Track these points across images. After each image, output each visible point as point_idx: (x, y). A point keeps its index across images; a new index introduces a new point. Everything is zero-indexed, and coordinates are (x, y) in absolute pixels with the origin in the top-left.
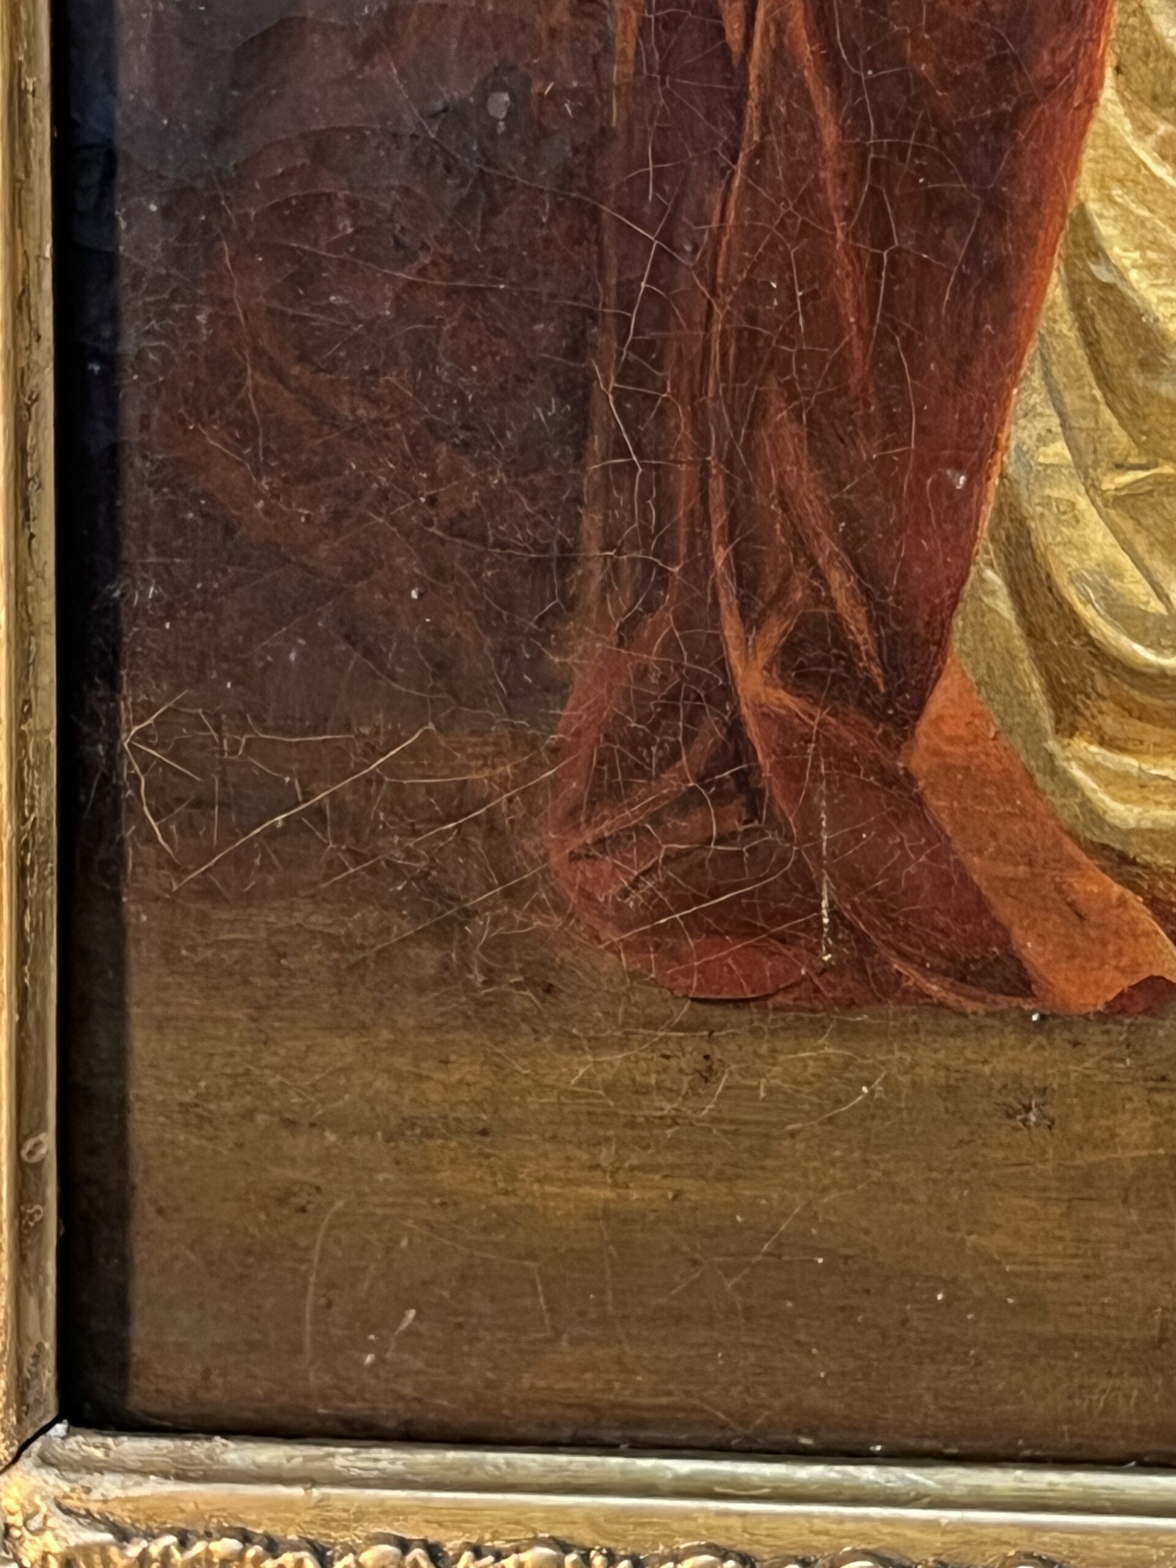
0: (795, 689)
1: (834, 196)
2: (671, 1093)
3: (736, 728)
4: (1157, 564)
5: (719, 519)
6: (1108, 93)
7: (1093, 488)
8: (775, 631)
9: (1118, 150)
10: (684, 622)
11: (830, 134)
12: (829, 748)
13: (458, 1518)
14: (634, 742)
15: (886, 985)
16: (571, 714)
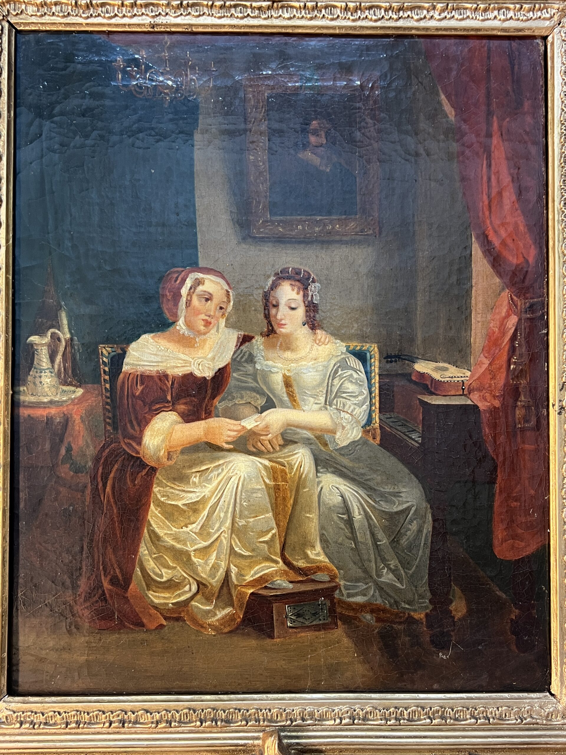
0: (112, 585)
1: (116, 519)
2: (95, 643)
3: (104, 591)
4: (160, 567)
5: (101, 563)
6: (152, 505)
7: (151, 557)
8: (109, 577)
9: (153, 512)
10: (96, 577)
11: (115, 511)
12: (117, 594)
13: (63, 708)
14: (90, 594)
15: (125, 626)
16: (81, 590)
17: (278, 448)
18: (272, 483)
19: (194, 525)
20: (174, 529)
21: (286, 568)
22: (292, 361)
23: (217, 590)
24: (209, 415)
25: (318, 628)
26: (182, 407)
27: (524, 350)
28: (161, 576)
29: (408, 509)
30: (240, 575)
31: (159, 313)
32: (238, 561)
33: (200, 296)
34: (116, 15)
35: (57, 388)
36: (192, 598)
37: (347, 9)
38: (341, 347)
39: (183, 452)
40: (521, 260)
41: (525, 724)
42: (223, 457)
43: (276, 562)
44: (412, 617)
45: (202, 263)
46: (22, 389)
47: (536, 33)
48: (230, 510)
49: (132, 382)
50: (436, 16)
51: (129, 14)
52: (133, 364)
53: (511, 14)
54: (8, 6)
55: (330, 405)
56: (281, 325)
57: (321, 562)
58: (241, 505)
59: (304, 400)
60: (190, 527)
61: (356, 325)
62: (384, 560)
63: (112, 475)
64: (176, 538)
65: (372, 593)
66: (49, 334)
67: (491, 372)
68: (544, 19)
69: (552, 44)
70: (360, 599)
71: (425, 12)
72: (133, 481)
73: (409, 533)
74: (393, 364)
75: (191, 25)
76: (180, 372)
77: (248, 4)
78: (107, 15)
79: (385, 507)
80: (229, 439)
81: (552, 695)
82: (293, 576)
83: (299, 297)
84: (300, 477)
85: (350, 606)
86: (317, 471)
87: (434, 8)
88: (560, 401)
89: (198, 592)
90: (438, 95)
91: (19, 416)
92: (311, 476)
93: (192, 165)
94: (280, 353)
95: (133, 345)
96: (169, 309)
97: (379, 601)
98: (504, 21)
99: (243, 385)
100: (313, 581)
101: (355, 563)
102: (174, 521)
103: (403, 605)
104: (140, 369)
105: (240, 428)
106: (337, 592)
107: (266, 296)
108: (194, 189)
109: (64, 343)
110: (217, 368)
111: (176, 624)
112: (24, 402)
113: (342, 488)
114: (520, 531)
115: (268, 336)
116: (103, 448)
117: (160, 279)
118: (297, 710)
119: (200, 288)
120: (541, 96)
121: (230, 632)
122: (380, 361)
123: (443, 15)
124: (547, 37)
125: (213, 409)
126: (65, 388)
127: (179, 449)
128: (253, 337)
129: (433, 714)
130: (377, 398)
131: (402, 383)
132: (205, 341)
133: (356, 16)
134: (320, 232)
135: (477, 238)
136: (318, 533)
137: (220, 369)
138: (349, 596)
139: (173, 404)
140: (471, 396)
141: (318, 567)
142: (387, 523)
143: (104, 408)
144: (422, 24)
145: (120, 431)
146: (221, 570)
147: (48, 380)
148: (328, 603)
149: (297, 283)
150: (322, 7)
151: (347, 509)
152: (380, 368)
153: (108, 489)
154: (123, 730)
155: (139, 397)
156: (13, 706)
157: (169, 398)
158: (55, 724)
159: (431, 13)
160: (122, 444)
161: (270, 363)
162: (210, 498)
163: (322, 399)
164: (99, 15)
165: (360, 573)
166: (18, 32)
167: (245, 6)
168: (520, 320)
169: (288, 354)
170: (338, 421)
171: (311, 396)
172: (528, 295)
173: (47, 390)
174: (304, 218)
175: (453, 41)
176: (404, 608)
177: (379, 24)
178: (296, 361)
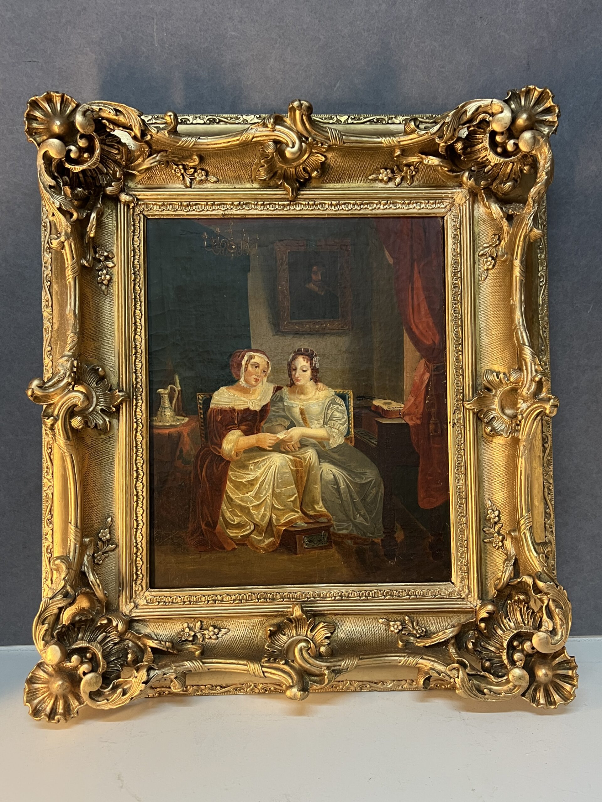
0: (206, 527)
2: (198, 559)
3: (202, 530)
4: (233, 516)
5: (200, 514)
6: (228, 482)
7: (228, 510)
9: (228, 485)
10: (198, 522)
11: (208, 485)
12: (209, 531)
13: (181, 594)
14: (194, 531)
15: (214, 549)
16: (189, 529)
17: (297, 449)
18: (295, 469)
19: (252, 493)
20: (240, 495)
21: (303, 516)
22: (304, 400)
23: (265, 528)
24: (258, 431)
25: (321, 548)
26: (243, 427)
27: (433, 392)
28: (234, 521)
29: (371, 481)
30: (277, 520)
31: (230, 375)
32: (276, 512)
33: (252, 365)
34: (203, 210)
35: (174, 418)
36: (251, 533)
37: (331, 205)
38: (332, 392)
39: (244, 452)
40: (431, 342)
41: (437, 598)
42: (267, 455)
43: (298, 512)
44: (373, 541)
45: (253, 347)
46: (154, 418)
47: (438, 215)
48: (271, 484)
49: (216, 413)
50: (382, 207)
51: (211, 210)
52: (216, 404)
53: (423, 205)
54: (143, 206)
55: (326, 425)
56: (298, 380)
57: (323, 511)
58: (277, 481)
59: (311, 422)
60: (250, 494)
61: (340, 380)
62: (357, 510)
63: (205, 466)
64: (242, 500)
65: (351, 528)
66: (169, 388)
67: (415, 405)
68: (442, 208)
69: (447, 221)
70: (344, 532)
71: (375, 205)
72: (217, 468)
73: (371, 495)
74: (361, 401)
75: (245, 215)
76: (242, 408)
77: (277, 203)
78: (198, 210)
79: (358, 480)
80: (270, 445)
81: (453, 583)
82: (307, 519)
83: (308, 365)
84: (310, 465)
85: (339, 536)
86: (320, 462)
87: (380, 203)
88: (453, 420)
89: (254, 529)
90: (384, 251)
91: (153, 433)
92: (316, 464)
93: (247, 293)
94: (298, 396)
95: (216, 393)
96: (235, 373)
97: (355, 533)
98: (419, 209)
99: (277, 414)
100: (318, 522)
101: (341, 512)
102: (240, 490)
103: (369, 535)
104: (220, 406)
105: (276, 438)
106: (332, 528)
107: (290, 364)
108: (248, 306)
109: (177, 392)
110: (262, 405)
111: (242, 547)
112: (156, 425)
113: (334, 470)
114: (433, 493)
115: (291, 386)
116: (200, 451)
117: (230, 356)
118: (311, 594)
119: (253, 360)
120: (441, 250)
121: (273, 551)
122: (354, 400)
123: (385, 207)
124: (444, 217)
125: (261, 428)
126: (178, 418)
127: (242, 450)
128: (282, 388)
129: (386, 593)
130: (353, 420)
131: (366, 411)
132: (255, 390)
133: (337, 209)
134: (319, 328)
135: (406, 330)
136: (320, 495)
137: (264, 406)
138: (339, 530)
139: (238, 426)
140: (404, 418)
141: (321, 515)
142: (359, 490)
143: (200, 428)
144: (374, 212)
145: (209, 441)
146: (267, 517)
147: (169, 414)
148: (327, 534)
149: (307, 357)
150: (318, 204)
151: (336, 481)
152: (354, 403)
153: (204, 473)
154: (215, 605)
155: (219, 422)
156: (153, 593)
157: (236, 422)
158: (177, 603)
159: (379, 206)
160: (211, 448)
161: (292, 402)
162: (260, 477)
163: (322, 421)
164: (194, 210)
165: (345, 518)
166: (148, 219)
167: (275, 204)
168: (431, 375)
169: (302, 397)
170: (331, 433)
171: (316, 420)
172: (435, 362)
173: (168, 419)
174: (310, 320)
175: (391, 220)
176: (369, 536)
177: (349, 212)
178: (307, 400)
